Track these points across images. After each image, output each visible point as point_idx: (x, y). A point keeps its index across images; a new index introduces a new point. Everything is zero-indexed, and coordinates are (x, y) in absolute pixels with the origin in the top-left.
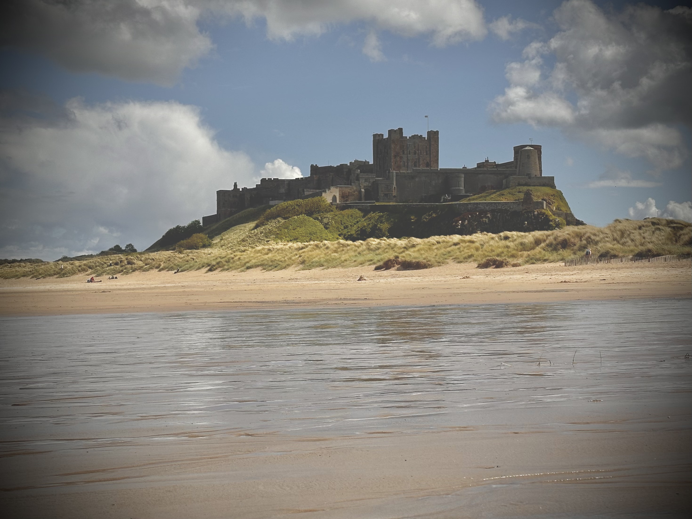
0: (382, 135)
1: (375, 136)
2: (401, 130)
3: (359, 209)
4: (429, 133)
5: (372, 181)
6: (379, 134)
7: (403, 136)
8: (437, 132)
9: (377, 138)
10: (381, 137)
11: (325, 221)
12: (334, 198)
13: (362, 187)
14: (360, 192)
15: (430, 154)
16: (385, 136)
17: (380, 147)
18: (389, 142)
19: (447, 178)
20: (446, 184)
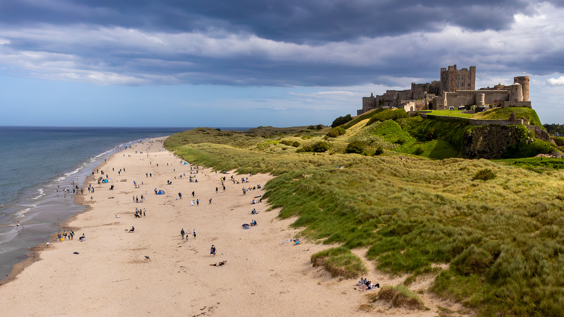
0: (446, 69)
2: (455, 66)
3: (422, 117)
4: (470, 67)
5: (433, 98)
6: (444, 68)
7: (457, 69)
8: (475, 67)
9: (443, 70)
10: (445, 70)
11: (402, 123)
12: (412, 108)
13: (428, 101)
14: (426, 104)
15: (471, 79)
16: (447, 70)
17: (444, 76)
18: (449, 73)
19: (475, 96)
20: (475, 99)
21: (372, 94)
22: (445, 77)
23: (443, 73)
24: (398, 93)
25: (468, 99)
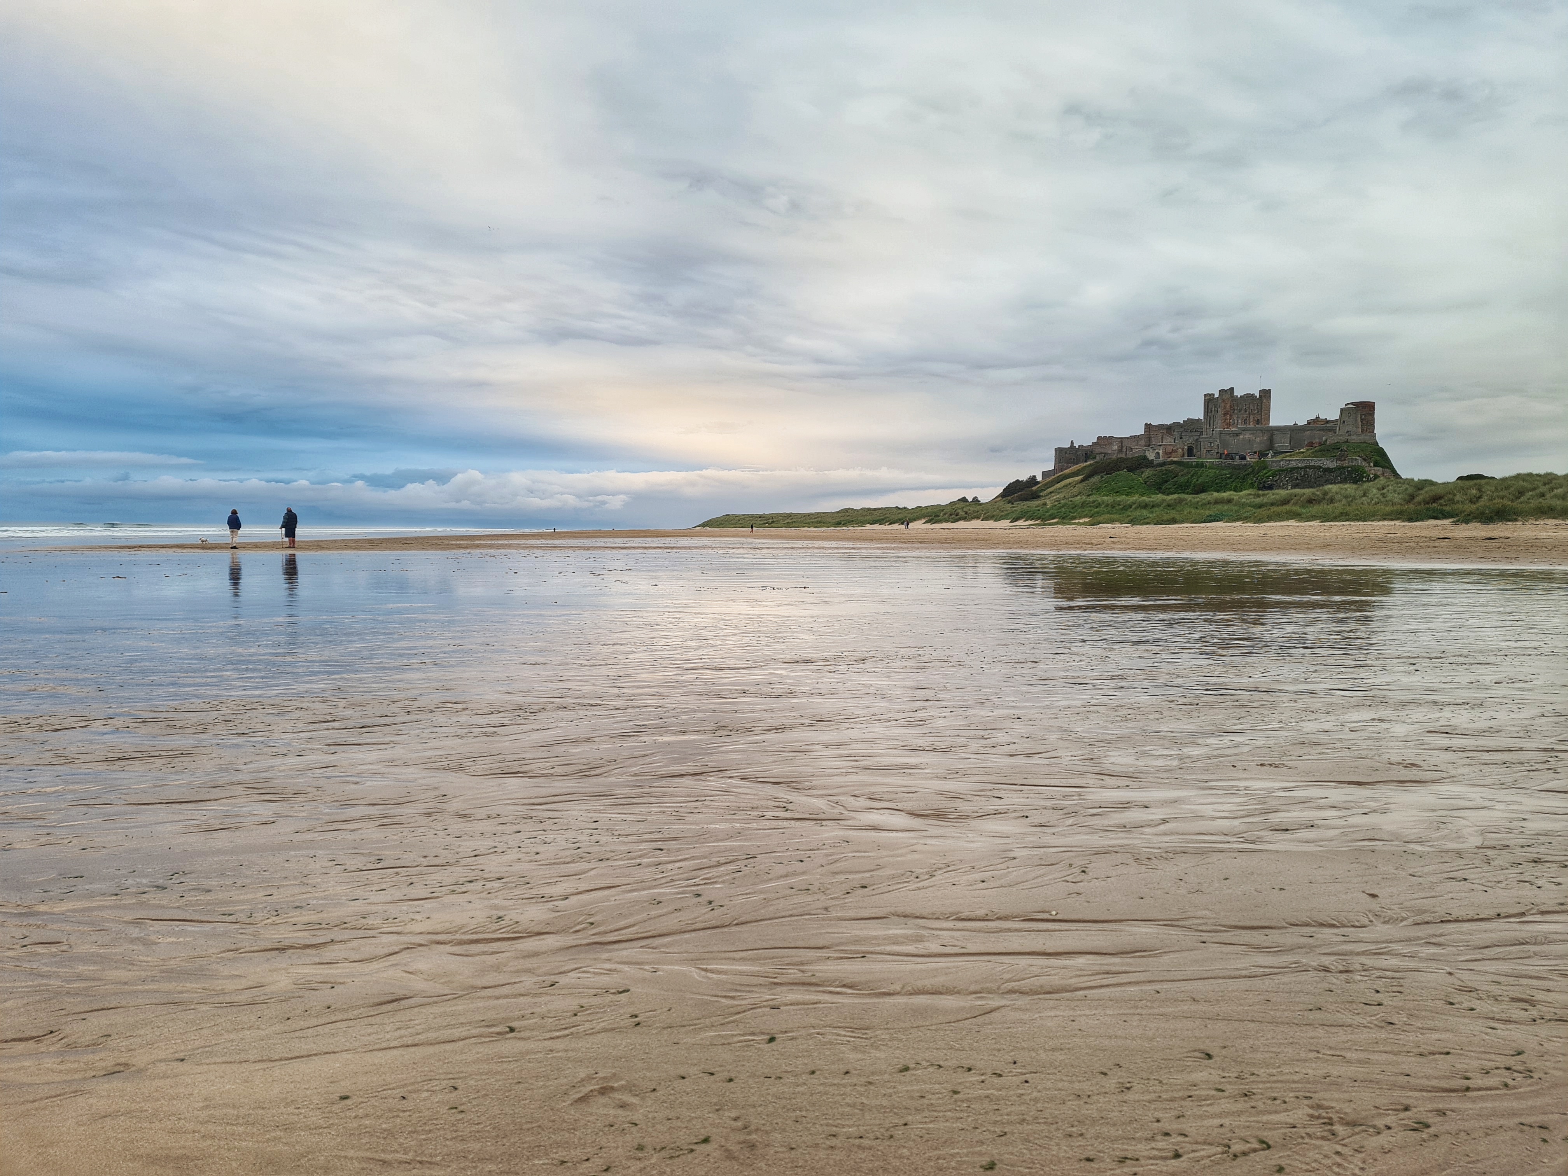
0: (1213, 394)
1: (1205, 395)
2: (1232, 389)
4: (1261, 392)
6: (1209, 393)
7: (1235, 395)
8: (1270, 390)
9: (1208, 397)
10: (1211, 396)
14: (1183, 449)
15: (1261, 412)
16: (1216, 396)
17: (1211, 406)
18: (1220, 401)
19: (1272, 435)
20: (1271, 441)
21: (1072, 442)
22: (1213, 409)
23: (1208, 402)
24: (1121, 440)
25: (1258, 440)
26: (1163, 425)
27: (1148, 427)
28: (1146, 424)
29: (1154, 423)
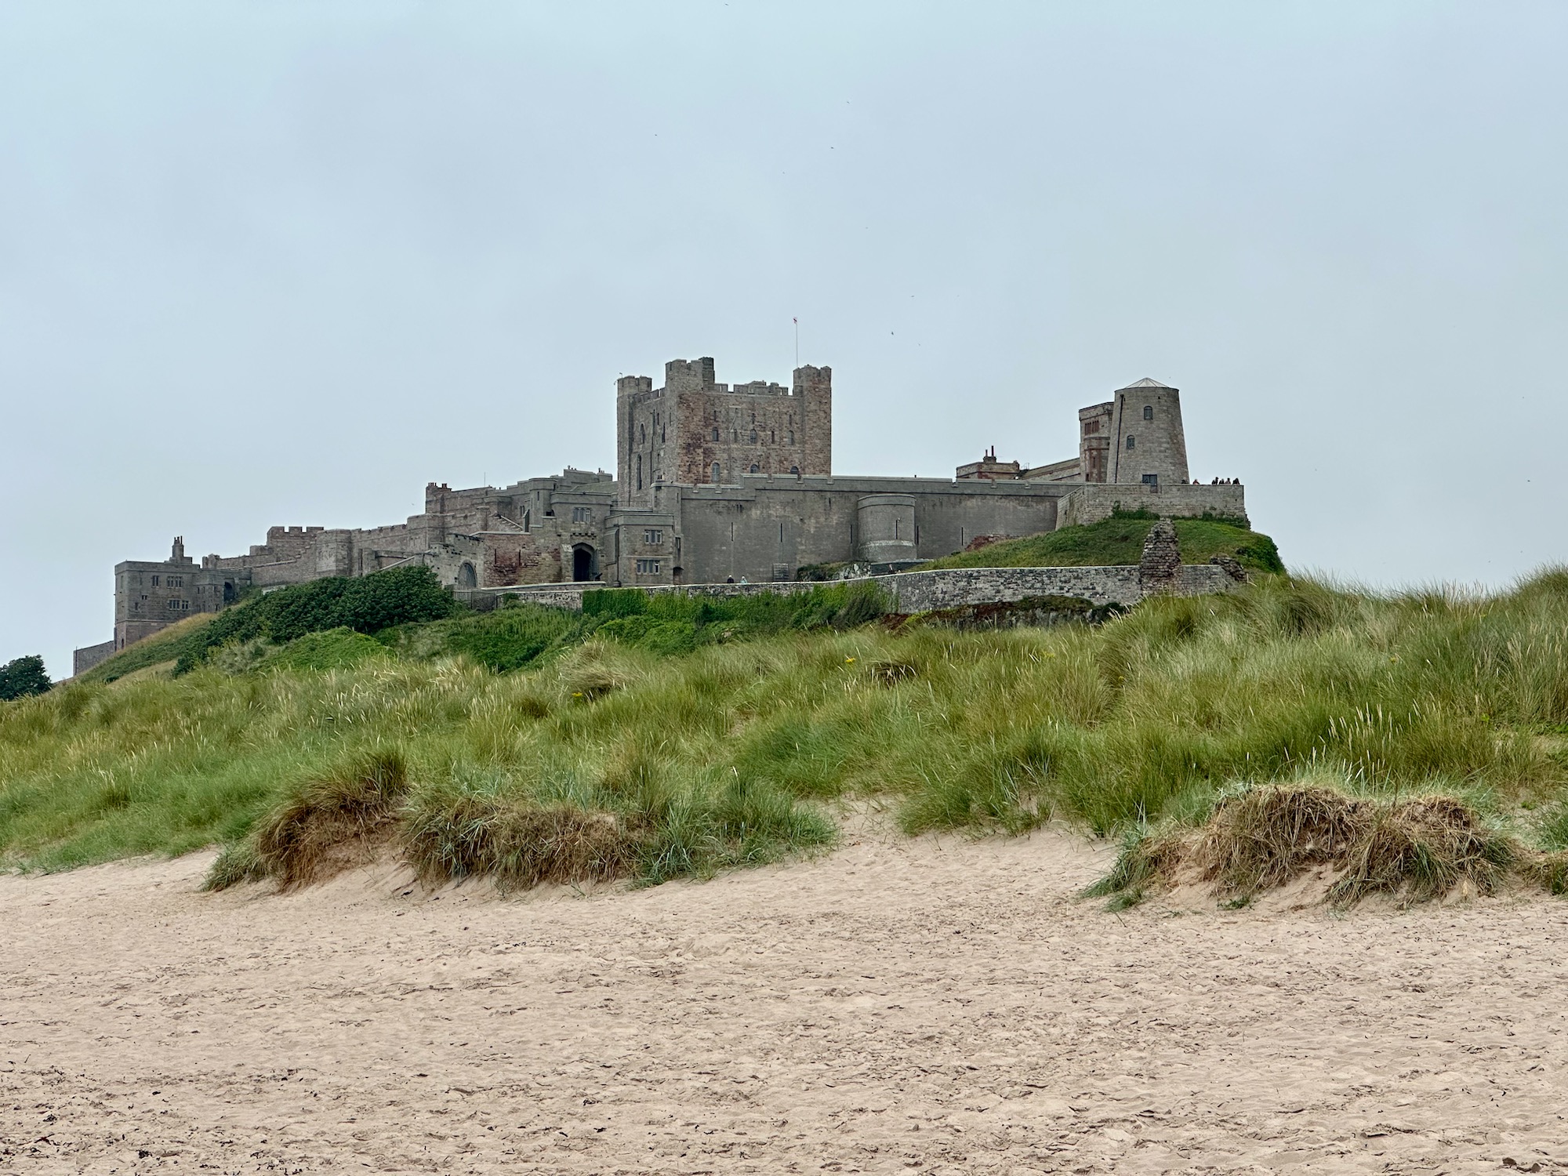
0: (649, 382)
1: (623, 383)
2: (708, 363)
4: (800, 374)
5: (598, 515)
6: (637, 376)
7: (716, 382)
8: (827, 371)
9: (632, 390)
10: (643, 386)
12: (467, 570)
14: (558, 553)
15: (803, 443)
16: (659, 385)
17: (641, 419)
18: (672, 401)
19: (857, 510)
20: (854, 527)
21: (178, 545)
22: (650, 431)
23: (633, 406)
24: (347, 538)
25: (811, 526)
26: (487, 491)
27: (438, 494)
28: (432, 489)
29: (457, 485)
